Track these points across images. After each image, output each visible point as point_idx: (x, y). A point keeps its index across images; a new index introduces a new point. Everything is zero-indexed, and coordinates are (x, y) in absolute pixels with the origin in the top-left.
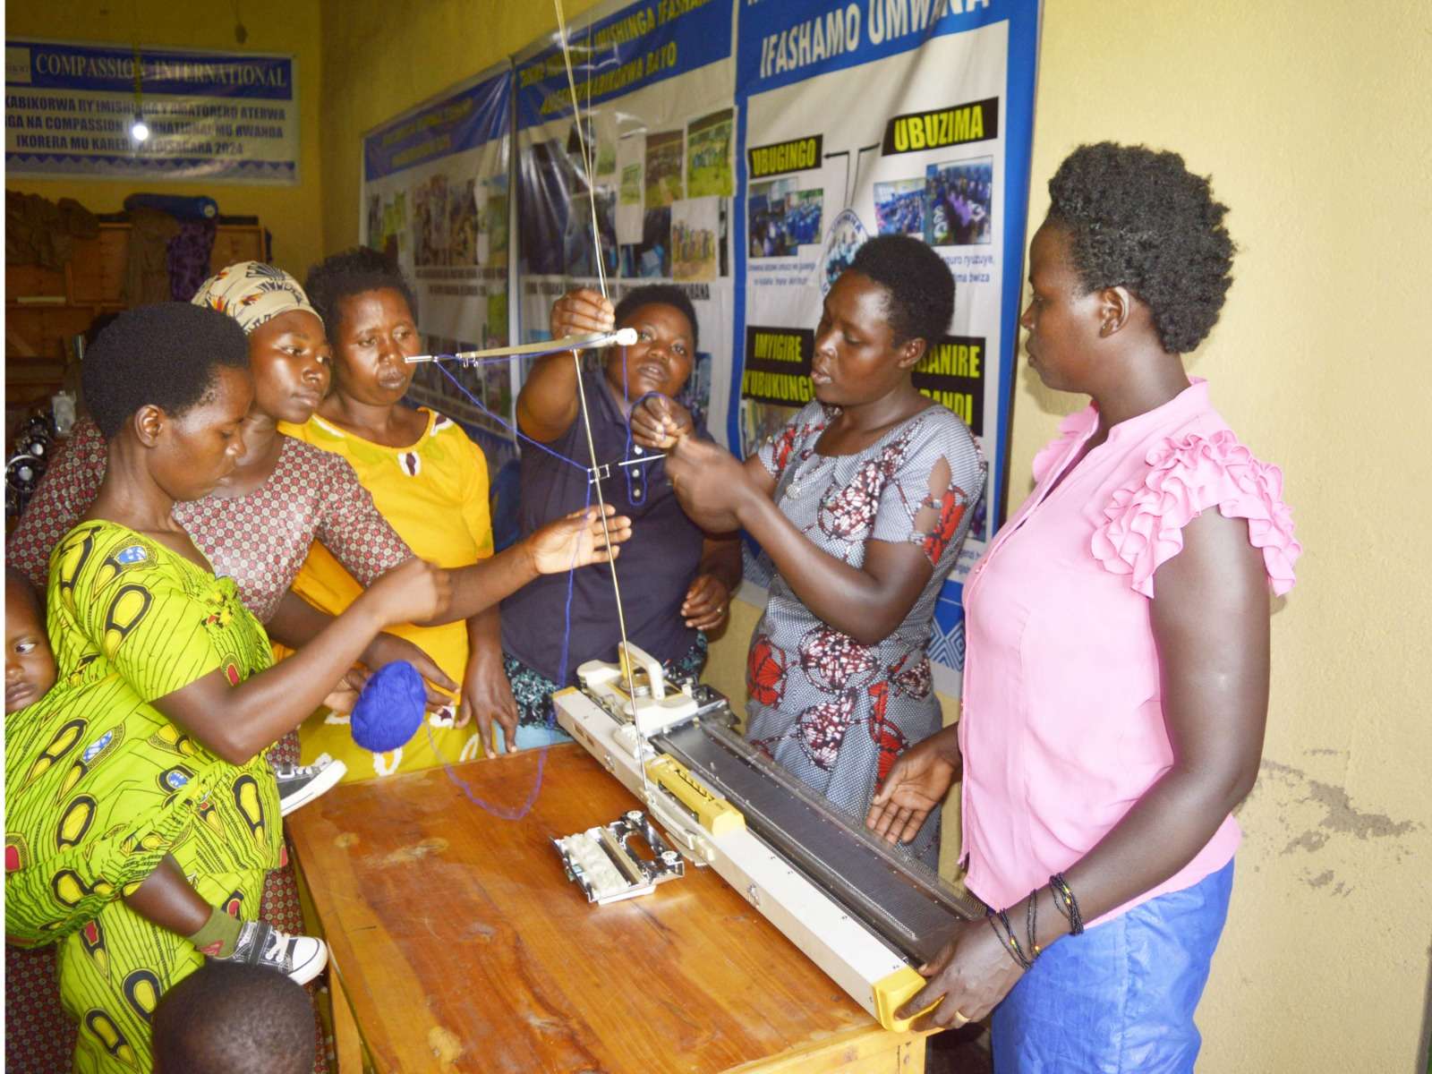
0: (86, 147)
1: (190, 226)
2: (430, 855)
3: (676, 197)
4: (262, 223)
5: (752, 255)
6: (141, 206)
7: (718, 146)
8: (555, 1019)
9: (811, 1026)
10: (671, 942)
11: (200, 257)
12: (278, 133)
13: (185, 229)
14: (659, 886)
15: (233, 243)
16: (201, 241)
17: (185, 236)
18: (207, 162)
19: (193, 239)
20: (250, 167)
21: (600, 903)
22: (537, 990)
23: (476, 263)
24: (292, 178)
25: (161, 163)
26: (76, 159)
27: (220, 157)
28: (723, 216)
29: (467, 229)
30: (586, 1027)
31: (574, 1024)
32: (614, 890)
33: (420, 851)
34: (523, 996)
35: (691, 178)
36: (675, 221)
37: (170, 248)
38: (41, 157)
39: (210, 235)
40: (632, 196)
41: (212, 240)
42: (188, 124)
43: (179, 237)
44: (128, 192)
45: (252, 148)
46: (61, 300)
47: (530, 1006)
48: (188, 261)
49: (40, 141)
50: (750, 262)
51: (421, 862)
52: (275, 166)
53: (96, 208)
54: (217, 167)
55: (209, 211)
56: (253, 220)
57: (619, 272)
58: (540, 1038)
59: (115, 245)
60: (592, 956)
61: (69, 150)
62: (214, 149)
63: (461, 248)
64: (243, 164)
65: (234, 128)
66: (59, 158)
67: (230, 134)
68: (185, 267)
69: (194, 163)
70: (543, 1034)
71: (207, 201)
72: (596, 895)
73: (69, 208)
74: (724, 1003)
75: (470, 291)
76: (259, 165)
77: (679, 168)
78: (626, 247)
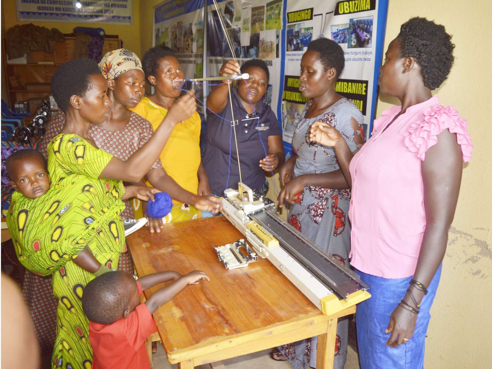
0: (60, 11)
1: (95, 38)
2: (174, 251)
3: (262, 30)
4: (120, 38)
5: (287, 50)
6: (79, 31)
7: (277, 12)
8: (214, 306)
9: (299, 312)
10: (253, 283)
11: (98, 49)
12: (125, 6)
13: (94, 40)
14: (249, 264)
15: (110, 44)
16: (99, 43)
17: (94, 42)
18: (101, 16)
19: (96, 43)
20: (116, 18)
21: (230, 269)
22: (208, 296)
23: (192, 52)
24: (130, 22)
25: (86, 16)
26: (57, 15)
27: (105, 15)
28: (278, 36)
29: (189, 40)
30: (223, 309)
31: (220, 308)
32: (234, 265)
33: (170, 250)
34: (203, 298)
35: (267, 23)
36: (261, 38)
37: (88, 46)
38: (46, 14)
39: (102, 41)
40: (246, 29)
41: (103, 43)
42: (95, 3)
43: (92, 42)
44: (75, 26)
45: (116, 12)
46: (52, 63)
47: (205, 301)
48: (95, 50)
49: (45, 8)
50: (287, 53)
51: (170, 253)
52: (124, 18)
53: (64, 31)
54: (104, 18)
55: (102, 33)
56: (117, 37)
57: (241, 56)
58: (208, 312)
59: (71, 44)
60: (226, 286)
61: (55, 12)
62: (104, 11)
63: (187, 47)
64: (114, 17)
65: (110, 4)
66: (52, 14)
67: (109, 6)
68: (94, 52)
69: (97, 16)
70: (209, 310)
71: (101, 30)
72: (228, 266)
73: (55, 32)
74: (270, 303)
75: (190, 62)
76: (119, 17)
77: (263, 19)
78: (244, 47)
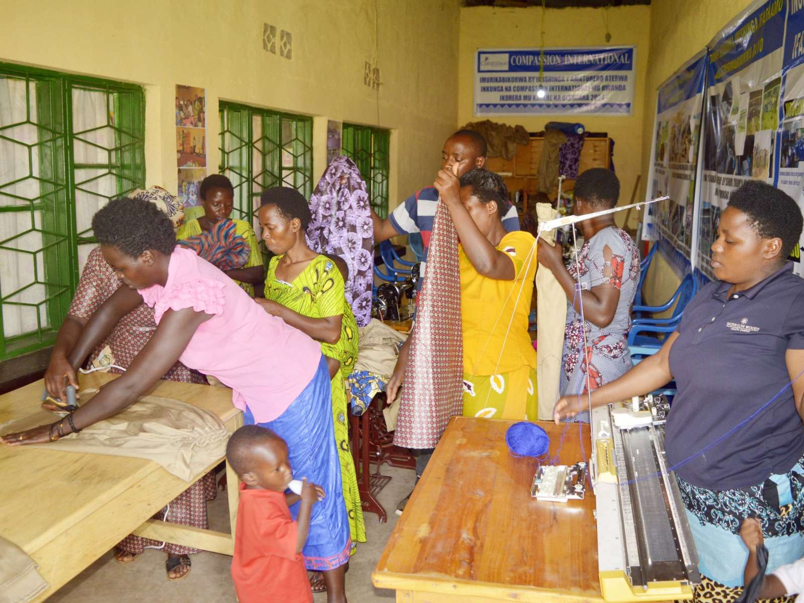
0: (530, 100)
1: (571, 138)
2: (489, 457)
3: (757, 130)
4: (609, 136)
5: (781, 167)
6: (554, 128)
7: (774, 100)
8: (473, 538)
9: (576, 584)
10: (551, 526)
11: (575, 154)
12: (621, 88)
13: (569, 140)
14: (569, 500)
15: (595, 146)
16: (576, 146)
17: (569, 143)
18: (586, 105)
19: (572, 145)
20: (608, 106)
21: (538, 499)
22: (478, 524)
23: (688, 162)
24: (628, 112)
25: (572, 106)
26: (525, 105)
27: (593, 102)
28: (772, 141)
29: (687, 142)
30: (482, 546)
31: (478, 543)
32: (546, 495)
33: (485, 454)
34: (470, 525)
35: (763, 119)
36: (755, 144)
37: (561, 149)
38: (510, 105)
39: (581, 143)
40: (742, 128)
41: (582, 145)
42: (578, 86)
43: (566, 144)
44: (547, 121)
45: (606, 97)
46: (510, 174)
47: (468, 529)
48: (569, 156)
49: (510, 98)
50: (781, 170)
51: (481, 458)
52: (620, 105)
53: (530, 129)
54: (593, 107)
55: (580, 131)
56: (605, 135)
57: (735, 171)
58: (460, 542)
59: (539, 145)
60: (513, 519)
61: (522, 102)
62: (590, 98)
63: (684, 153)
64: (604, 105)
65: (601, 87)
66: (518, 105)
67: (599, 90)
68: (567, 159)
69: (580, 105)
70: (463, 542)
71: (579, 126)
72: (537, 494)
73: (519, 129)
74: (547, 559)
75: (685, 177)
76: (612, 105)
77: (759, 112)
78: (738, 157)
